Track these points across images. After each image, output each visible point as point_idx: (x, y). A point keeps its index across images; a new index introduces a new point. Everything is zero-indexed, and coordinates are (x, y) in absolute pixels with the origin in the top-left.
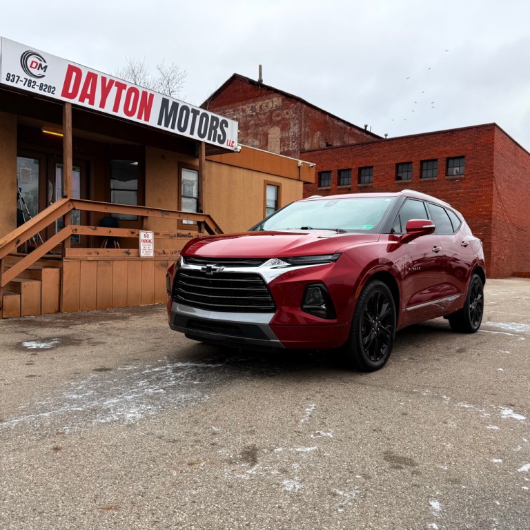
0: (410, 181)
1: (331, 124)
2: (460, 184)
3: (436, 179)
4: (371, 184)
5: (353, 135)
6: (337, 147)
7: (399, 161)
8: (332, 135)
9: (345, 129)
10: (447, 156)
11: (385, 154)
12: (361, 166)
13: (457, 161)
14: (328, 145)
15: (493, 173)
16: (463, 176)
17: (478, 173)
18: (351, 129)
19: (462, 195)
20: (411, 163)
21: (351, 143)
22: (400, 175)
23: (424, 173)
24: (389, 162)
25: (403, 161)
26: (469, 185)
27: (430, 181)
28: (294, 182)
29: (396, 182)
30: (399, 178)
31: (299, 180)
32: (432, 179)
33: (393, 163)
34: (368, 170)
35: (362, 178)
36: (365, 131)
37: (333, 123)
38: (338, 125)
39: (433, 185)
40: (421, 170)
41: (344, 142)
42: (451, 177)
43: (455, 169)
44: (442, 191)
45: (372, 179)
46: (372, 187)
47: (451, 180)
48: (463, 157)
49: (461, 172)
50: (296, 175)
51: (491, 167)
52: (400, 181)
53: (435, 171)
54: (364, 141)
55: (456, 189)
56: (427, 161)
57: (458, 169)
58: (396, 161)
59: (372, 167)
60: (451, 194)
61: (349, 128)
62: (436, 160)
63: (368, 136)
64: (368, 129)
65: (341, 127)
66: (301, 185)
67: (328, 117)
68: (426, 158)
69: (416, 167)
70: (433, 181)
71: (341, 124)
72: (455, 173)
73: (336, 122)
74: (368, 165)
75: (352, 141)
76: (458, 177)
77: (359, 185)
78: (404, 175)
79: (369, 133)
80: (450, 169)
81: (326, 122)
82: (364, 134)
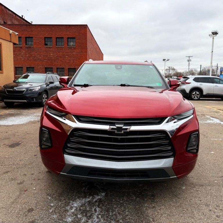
0: (52, 46)
1: (5, 12)
2: (74, 50)
3: (63, 47)
4: (33, 46)
5: (17, 19)
6: (9, 25)
7: (46, 36)
8: (6, 18)
9: (13, 15)
10: (68, 36)
11: (39, 32)
12: (27, 36)
13: (72, 39)
14: (5, 23)
15: (87, 47)
16: (75, 47)
17: (81, 46)
18: (15, 16)
19: (75, 55)
20: (52, 38)
21: (16, 23)
22: (46, 43)
23: (58, 43)
24: (41, 36)
25: (48, 36)
26: (77, 51)
27: (61, 47)
28: (8, 42)
29: (45, 46)
30: (46, 45)
31: (11, 42)
32: (61, 46)
33: (43, 37)
34: (30, 39)
35: (27, 43)
36: (22, 18)
37: (7, 12)
38: (9, 13)
39: (62, 49)
40: (56, 42)
41: (13, 22)
42: (70, 47)
43: (71, 43)
44: (66, 52)
45: (32, 43)
46: (33, 47)
47: (70, 48)
48: (75, 38)
49: (74, 45)
50: (9, 39)
51: (86, 44)
52: (47, 46)
53: (63, 43)
54: (22, 23)
55: (72, 52)
56: (59, 38)
57: (72, 43)
58: (44, 36)
59: (32, 37)
60: (70, 54)
61: (14, 15)
62: (63, 38)
63: (24, 21)
64: (23, 18)
65: (10, 14)
66: (12, 44)
67: (3, 7)
68: (59, 37)
69: (54, 40)
70: (62, 47)
71: (10, 12)
72: (71, 45)
73: (8, 11)
74: (30, 36)
75: (17, 23)
76: (73, 47)
77: (26, 46)
78: (49, 43)
79: (24, 19)
80: (69, 43)
81: (2, 10)
82: (22, 20)
